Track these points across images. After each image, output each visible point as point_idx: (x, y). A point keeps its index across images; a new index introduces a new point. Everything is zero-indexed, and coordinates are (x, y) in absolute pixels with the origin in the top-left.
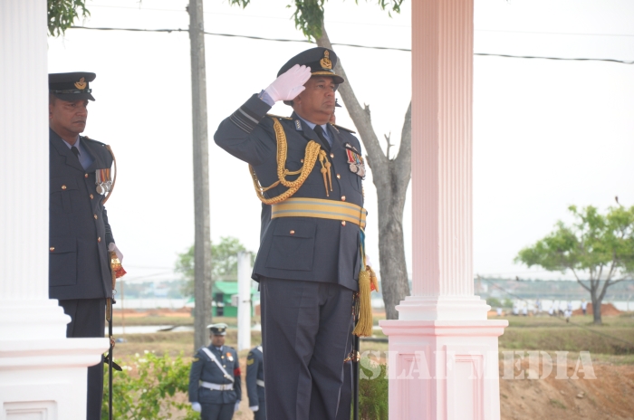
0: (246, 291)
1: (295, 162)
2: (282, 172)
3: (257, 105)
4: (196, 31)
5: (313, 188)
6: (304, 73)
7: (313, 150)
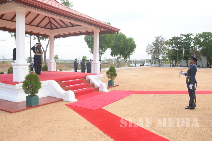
0: (33, 60)
1: (36, 51)
2: (35, 51)
3: (34, 47)
4: (30, 42)
5: (38, 53)
6: (37, 44)
7: (38, 50)
